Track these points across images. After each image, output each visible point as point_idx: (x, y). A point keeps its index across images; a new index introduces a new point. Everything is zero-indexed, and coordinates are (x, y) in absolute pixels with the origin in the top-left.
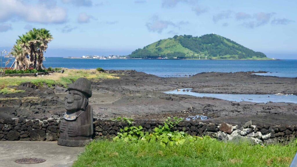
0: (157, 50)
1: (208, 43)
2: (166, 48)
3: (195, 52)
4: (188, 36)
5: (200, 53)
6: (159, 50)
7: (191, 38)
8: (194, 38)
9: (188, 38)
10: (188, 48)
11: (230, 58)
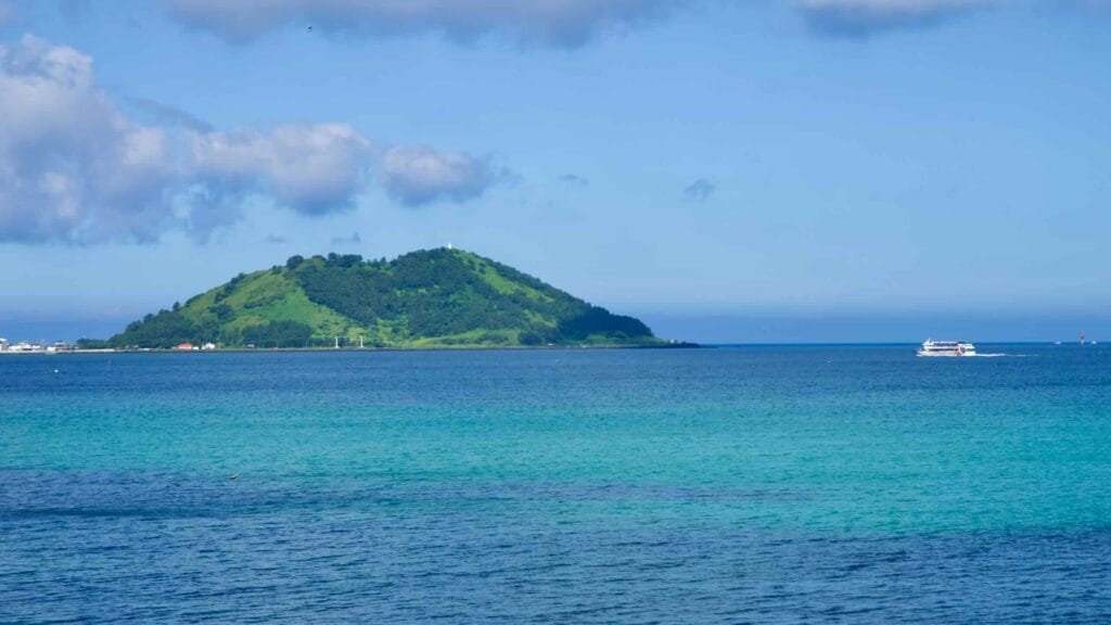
0: (215, 314)
1: (415, 286)
2: (246, 307)
3: (352, 321)
4: (345, 257)
5: (376, 324)
6: (220, 315)
7: (355, 267)
8: (369, 264)
9: (343, 266)
10: (330, 306)
11: (480, 341)
